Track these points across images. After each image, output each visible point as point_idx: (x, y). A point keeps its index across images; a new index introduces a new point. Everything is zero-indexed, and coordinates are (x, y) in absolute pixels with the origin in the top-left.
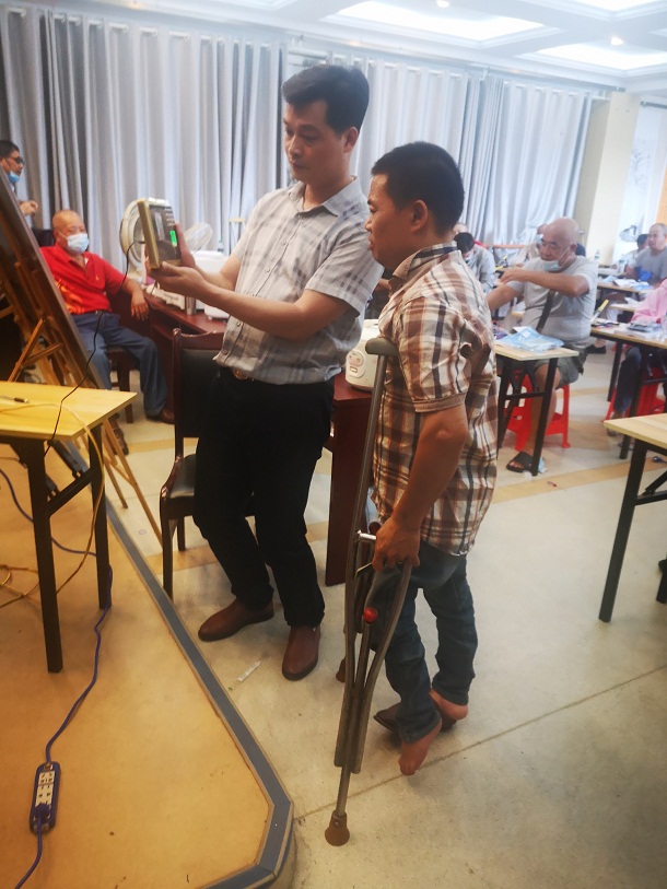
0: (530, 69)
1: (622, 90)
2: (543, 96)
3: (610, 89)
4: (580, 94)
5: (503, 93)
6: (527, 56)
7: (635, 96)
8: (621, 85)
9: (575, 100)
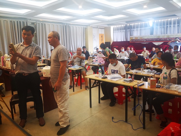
0: (73, 23)
1: (89, 26)
2: (76, 27)
3: (87, 26)
4: (83, 27)
5: (69, 27)
6: (72, 21)
7: (91, 27)
8: (89, 25)
9: (82, 28)
